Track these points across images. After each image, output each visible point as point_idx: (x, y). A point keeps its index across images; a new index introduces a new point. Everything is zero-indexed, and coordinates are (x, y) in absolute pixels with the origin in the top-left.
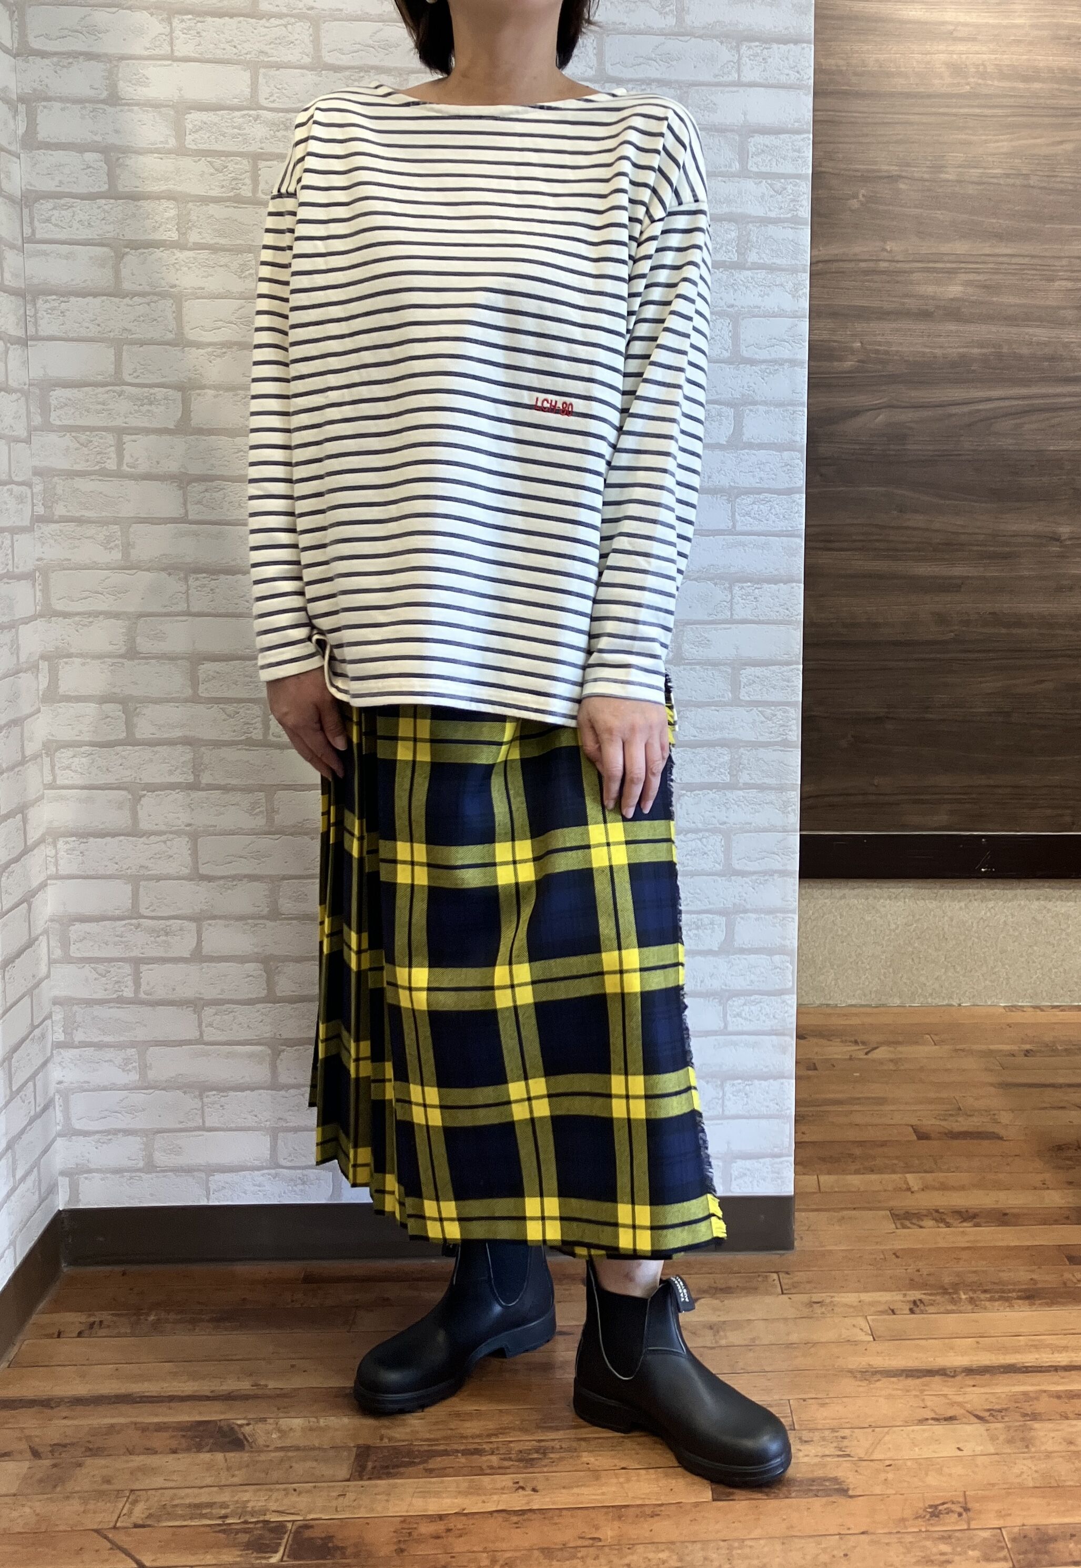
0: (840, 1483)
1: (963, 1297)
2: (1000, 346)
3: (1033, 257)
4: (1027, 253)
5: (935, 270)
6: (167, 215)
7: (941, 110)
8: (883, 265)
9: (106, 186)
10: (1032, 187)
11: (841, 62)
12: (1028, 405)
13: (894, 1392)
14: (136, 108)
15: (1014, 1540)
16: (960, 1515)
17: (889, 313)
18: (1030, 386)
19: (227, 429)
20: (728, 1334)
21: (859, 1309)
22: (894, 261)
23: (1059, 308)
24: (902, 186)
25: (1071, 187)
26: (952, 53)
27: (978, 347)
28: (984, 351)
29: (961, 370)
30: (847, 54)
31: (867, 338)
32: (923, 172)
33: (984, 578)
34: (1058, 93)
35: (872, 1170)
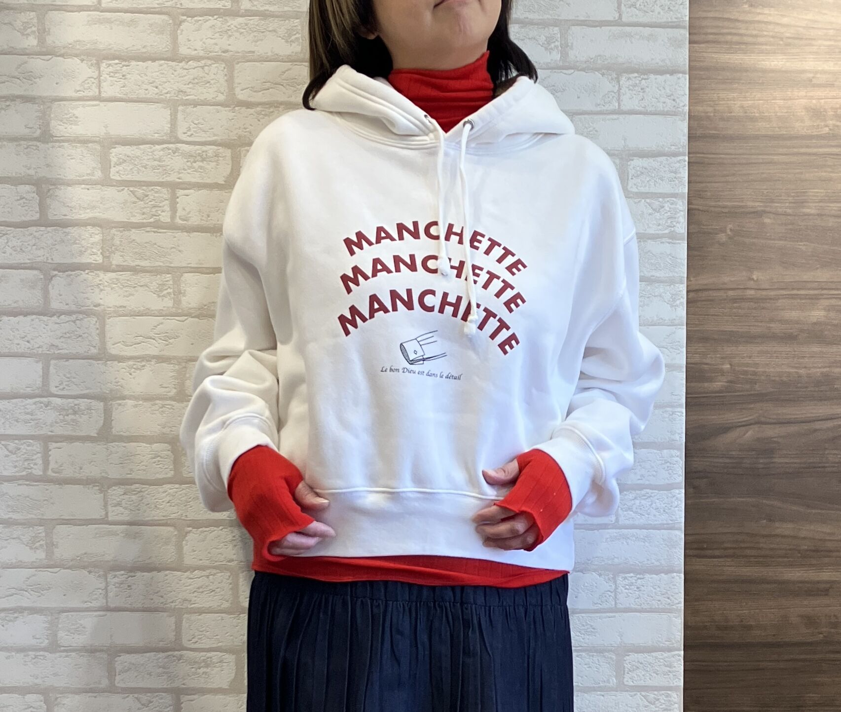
5: (798, 297)
6: (92, 240)
8: (750, 293)
9: (38, 215)
11: (710, 109)
14: (66, 144)
17: (756, 337)
19: (144, 436)
22: (760, 289)
24: (767, 220)
26: (812, 98)
29: (823, 388)
30: (713, 101)
31: (736, 361)
32: (787, 208)
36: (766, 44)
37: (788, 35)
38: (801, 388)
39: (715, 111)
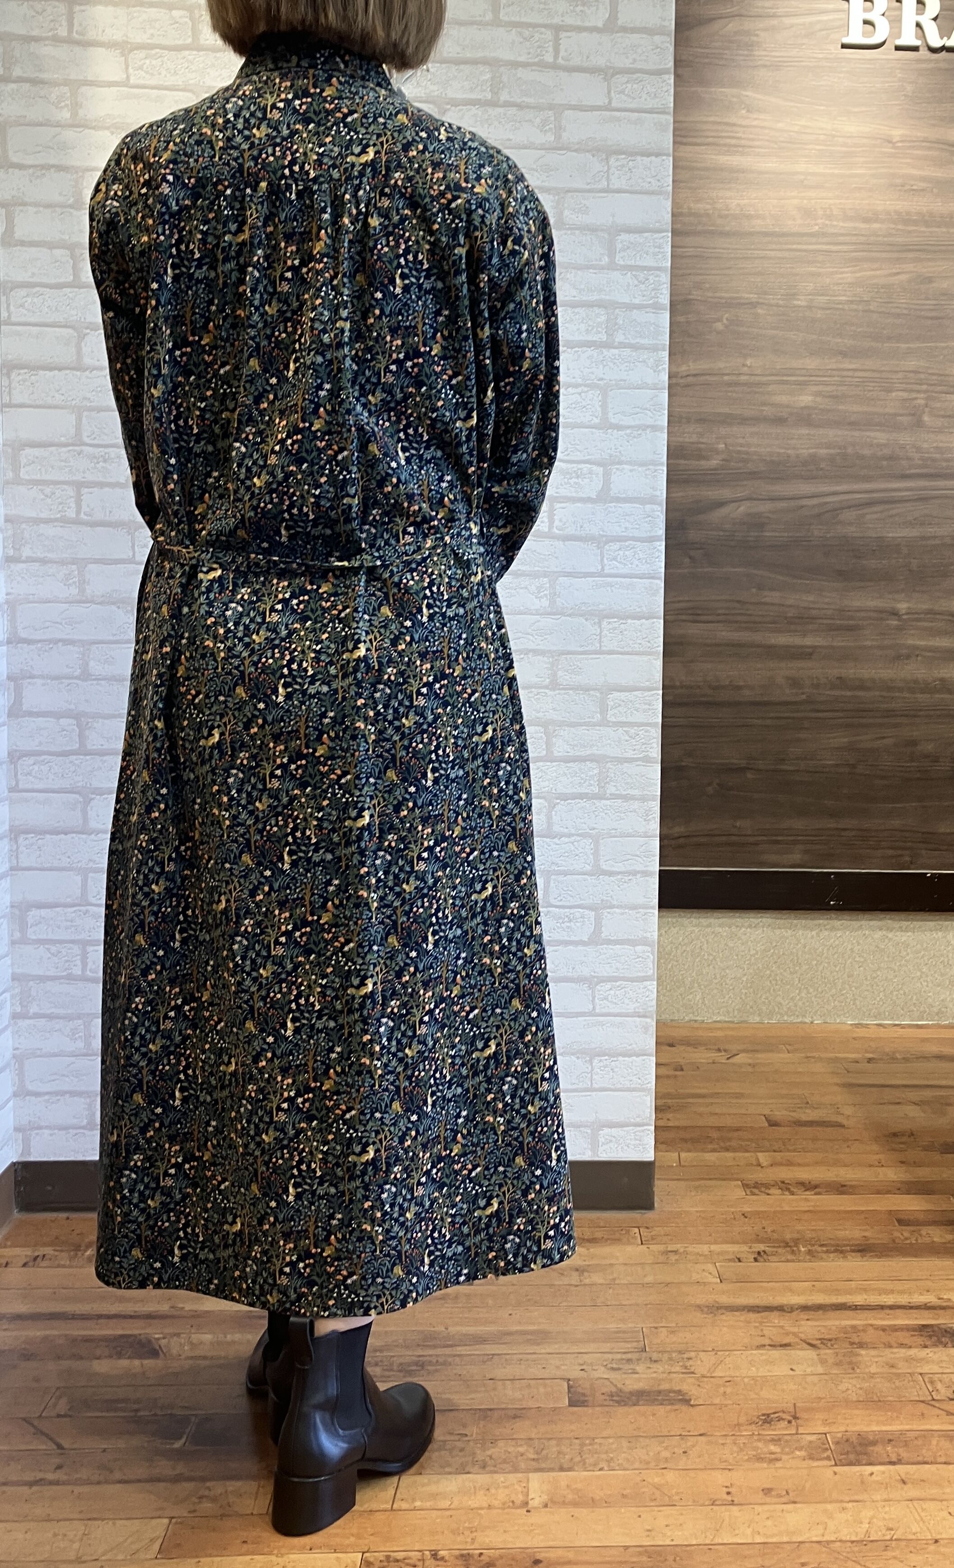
0: (683, 1395)
1: (802, 1249)
2: (845, 448)
3: (874, 371)
4: (867, 368)
5: (788, 382)
7: (794, 246)
8: (744, 378)
10: (872, 312)
12: (869, 498)
13: (737, 1324)
15: (837, 1443)
16: (790, 1422)
17: (748, 419)
18: (870, 482)
21: (710, 1258)
22: (753, 375)
23: (896, 415)
24: (759, 311)
25: (905, 312)
26: (802, 198)
27: (825, 448)
28: (832, 451)
29: (809, 468)
31: (729, 441)
32: (778, 299)
33: (833, 647)
34: (894, 232)
35: (727, 1150)
36: (761, 148)
38: (789, 467)
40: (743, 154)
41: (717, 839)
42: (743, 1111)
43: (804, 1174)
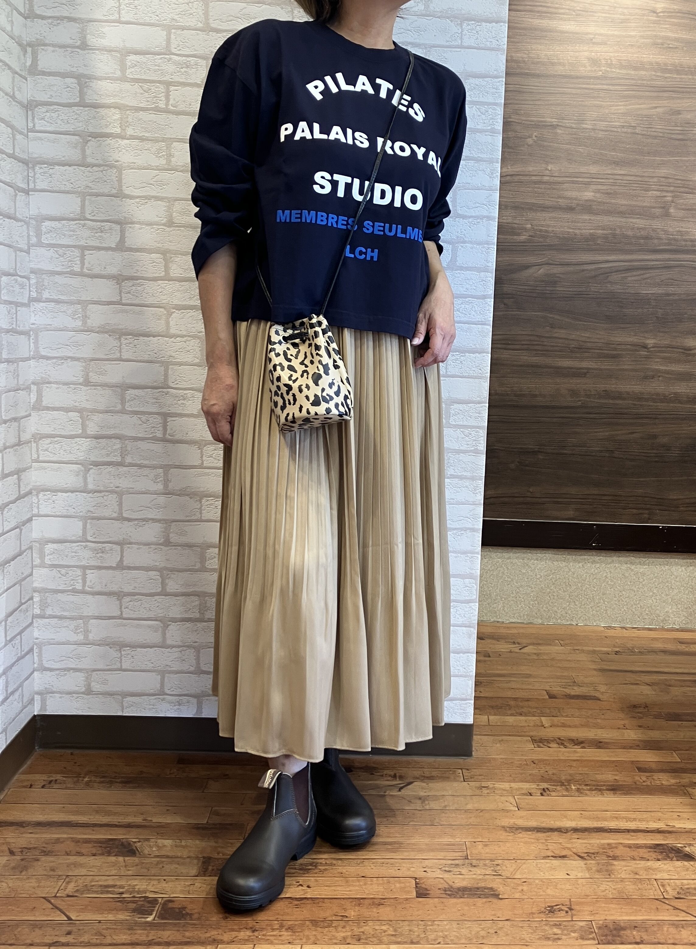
0: (494, 891)
1: (573, 787)
2: (615, 230)
3: (636, 176)
4: (633, 174)
5: (577, 183)
7: (584, 86)
8: (546, 178)
9: (78, 99)
10: (637, 134)
11: (525, 56)
12: (630, 265)
13: (530, 840)
14: (97, 52)
15: (599, 928)
16: (567, 912)
17: (548, 208)
18: (632, 254)
19: (146, 249)
20: (430, 802)
21: (511, 792)
22: (552, 176)
23: (651, 207)
24: (559, 131)
25: (661, 135)
26: (592, 51)
27: (602, 230)
28: (605, 232)
29: (591, 243)
30: (528, 51)
31: (535, 222)
32: (572, 123)
33: (601, 370)
34: (654, 77)
35: (521, 714)
36: (564, 14)
37: (578, 8)
38: (575, 242)
39: (529, 57)
40: (550, 19)
41: (516, 499)
42: (530, 687)
43: (573, 733)
